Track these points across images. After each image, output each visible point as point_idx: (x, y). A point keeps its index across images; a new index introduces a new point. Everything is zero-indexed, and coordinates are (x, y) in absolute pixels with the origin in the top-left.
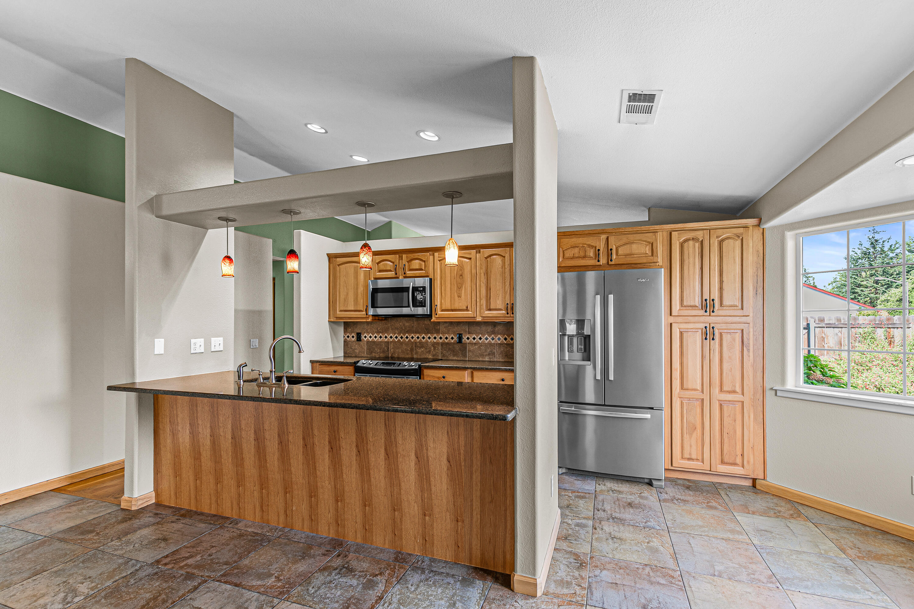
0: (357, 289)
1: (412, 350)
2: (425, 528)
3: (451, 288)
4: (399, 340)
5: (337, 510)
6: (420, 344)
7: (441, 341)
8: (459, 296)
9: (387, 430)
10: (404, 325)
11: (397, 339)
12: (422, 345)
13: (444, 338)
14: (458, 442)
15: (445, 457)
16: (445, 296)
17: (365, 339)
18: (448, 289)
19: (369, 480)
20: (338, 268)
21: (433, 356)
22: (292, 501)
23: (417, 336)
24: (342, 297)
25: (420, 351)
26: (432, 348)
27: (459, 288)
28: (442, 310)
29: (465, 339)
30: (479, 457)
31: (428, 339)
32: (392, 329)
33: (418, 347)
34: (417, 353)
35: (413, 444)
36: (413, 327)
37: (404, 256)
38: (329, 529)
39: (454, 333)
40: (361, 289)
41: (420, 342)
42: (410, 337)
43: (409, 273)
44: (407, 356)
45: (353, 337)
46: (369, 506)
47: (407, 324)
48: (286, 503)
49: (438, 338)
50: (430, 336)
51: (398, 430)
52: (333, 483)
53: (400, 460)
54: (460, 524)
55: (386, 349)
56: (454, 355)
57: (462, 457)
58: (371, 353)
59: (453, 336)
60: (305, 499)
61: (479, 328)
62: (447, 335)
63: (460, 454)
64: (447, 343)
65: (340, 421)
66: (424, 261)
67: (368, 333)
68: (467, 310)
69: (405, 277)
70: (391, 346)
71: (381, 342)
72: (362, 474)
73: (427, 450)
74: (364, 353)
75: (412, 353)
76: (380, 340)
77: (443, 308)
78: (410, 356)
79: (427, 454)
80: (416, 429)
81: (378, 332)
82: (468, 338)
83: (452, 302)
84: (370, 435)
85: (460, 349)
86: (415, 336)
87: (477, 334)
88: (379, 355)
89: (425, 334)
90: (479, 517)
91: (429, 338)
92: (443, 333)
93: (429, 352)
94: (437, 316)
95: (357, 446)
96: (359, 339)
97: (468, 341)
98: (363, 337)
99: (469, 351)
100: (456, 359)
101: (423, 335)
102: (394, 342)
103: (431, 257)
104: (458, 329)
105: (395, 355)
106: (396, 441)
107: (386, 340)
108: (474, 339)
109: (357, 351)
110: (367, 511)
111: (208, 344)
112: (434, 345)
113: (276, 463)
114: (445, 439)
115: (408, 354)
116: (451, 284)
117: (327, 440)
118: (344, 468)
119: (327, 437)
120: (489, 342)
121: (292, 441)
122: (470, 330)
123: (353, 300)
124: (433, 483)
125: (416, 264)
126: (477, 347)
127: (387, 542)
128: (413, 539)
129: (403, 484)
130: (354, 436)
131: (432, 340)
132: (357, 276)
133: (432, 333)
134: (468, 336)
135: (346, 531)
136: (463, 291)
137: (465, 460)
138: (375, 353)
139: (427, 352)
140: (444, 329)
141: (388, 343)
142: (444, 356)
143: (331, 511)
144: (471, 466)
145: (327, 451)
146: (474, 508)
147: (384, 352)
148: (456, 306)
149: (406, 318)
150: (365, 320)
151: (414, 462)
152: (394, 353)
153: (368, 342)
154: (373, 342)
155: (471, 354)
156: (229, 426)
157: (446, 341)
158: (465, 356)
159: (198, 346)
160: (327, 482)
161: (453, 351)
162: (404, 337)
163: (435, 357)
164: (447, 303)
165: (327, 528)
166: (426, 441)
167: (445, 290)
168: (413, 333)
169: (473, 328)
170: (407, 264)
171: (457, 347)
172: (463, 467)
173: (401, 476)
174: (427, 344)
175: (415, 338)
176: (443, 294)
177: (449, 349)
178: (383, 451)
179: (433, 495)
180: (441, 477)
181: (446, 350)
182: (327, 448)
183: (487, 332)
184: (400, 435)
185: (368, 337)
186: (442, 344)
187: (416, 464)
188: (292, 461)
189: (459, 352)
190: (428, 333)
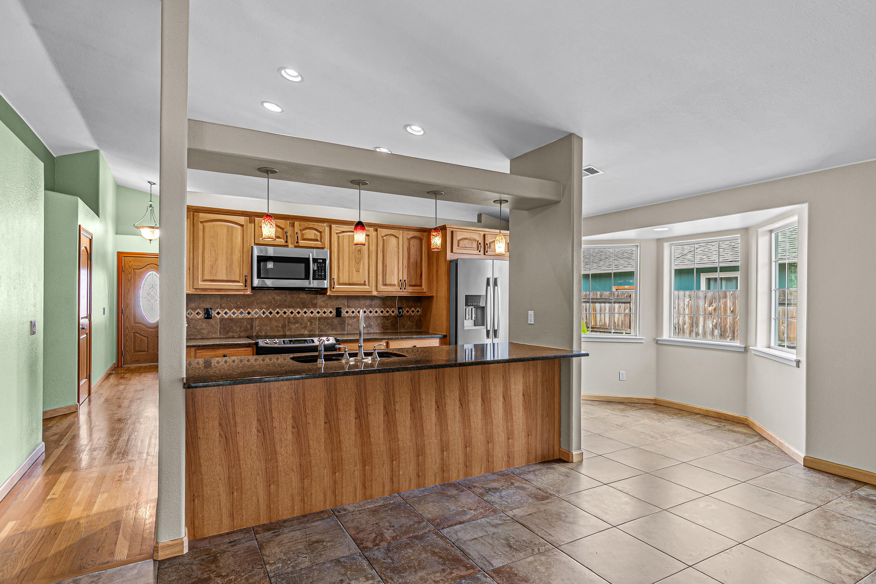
0: (232, 254)
1: (284, 326)
2: (509, 448)
3: (349, 262)
4: (267, 316)
5: (442, 459)
6: (294, 319)
7: (318, 315)
8: (358, 271)
9: (483, 382)
10: (274, 299)
11: (265, 315)
12: (296, 321)
13: (321, 312)
14: (529, 381)
15: (521, 393)
16: (343, 270)
17: (218, 316)
18: (346, 263)
19: (470, 425)
20: (201, 226)
21: (310, 331)
22: (399, 466)
23: (290, 311)
25: (294, 327)
26: (309, 323)
27: (358, 263)
28: (339, 284)
29: (344, 313)
30: (540, 388)
31: (303, 314)
32: (258, 304)
33: (292, 323)
34: (290, 330)
35: (502, 388)
36: (285, 301)
37: (297, 224)
38: (435, 478)
39: (332, 307)
40: (237, 255)
41: (295, 318)
42: (281, 313)
43: (302, 243)
44: (278, 334)
45: (198, 314)
46: (469, 447)
47: (278, 298)
48: (392, 471)
49: (315, 312)
50: (307, 311)
51: (491, 380)
52: (439, 437)
53: (492, 403)
54: (530, 437)
55: (249, 326)
56: (332, 330)
57: (531, 390)
58: (228, 332)
59: (332, 310)
60: (412, 460)
61: (358, 302)
62: (325, 310)
63: (530, 389)
64: (326, 318)
65: (446, 381)
66: (320, 232)
67: (223, 308)
68: (364, 284)
69: (296, 247)
70: (256, 323)
71: (241, 319)
72: (464, 422)
73: (510, 391)
74: (215, 333)
75: (284, 330)
76: (240, 316)
77: (341, 282)
78: (281, 333)
79: (510, 394)
80: (503, 377)
81: (238, 308)
82: (347, 312)
83: (350, 276)
84: (470, 389)
85: (339, 323)
86: (288, 311)
87: (356, 308)
88: (239, 334)
89: (300, 308)
90: (540, 428)
91: (305, 313)
92: (321, 307)
93: (305, 327)
94: (334, 290)
95: (460, 400)
96: (208, 316)
97: (347, 315)
98: (215, 313)
99: (348, 324)
100: (335, 333)
101: (298, 310)
102: (260, 318)
103: (327, 229)
104: (337, 303)
105: (262, 333)
106: (489, 389)
107: (249, 316)
108: (353, 312)
109: (205, 332)
110: (468, 451)
112: (310, 320)
113: (381, 435)
114: (521, 380)
115: (278, 331)
116: (349, 258)
117: (434, 401)
118: (449, 421)
119: (434, 398)
120: (368, 315)
121: (398, 410)
122: (349, 304)
123: (224, 267)
124: (514, 414)
125: (311, 234)
126: (355, 320)
127: (483, 469)
128: (501, 459)
129: (494, 421)
130: (458, 392)
131: (309, 314)
132: (232, 239)
133: (308, 308)
134: (347, 310)
135: (451, 475)
136: (361, 266)
137: (533, 393)
138: (233, 332)
139: (303, 328)
140: (322, 303)
141: (252, 319)
142: (321, 331)
143: (437, 462)
144: (537, 396)
145: (434, 411)
146: (538, 423)
147: (246, 330)
148: (354, 280)
149: (277, 291)
151: (502, 402)
152: (260, 330)
153: (222, 319)
154: (231, 319)
155: (349, 327)
157: (324, 315)
158: (344, 330)
160: (434, 438)
161: (332, 326)
162: (274, 312)
163: (311, 333)
164: (344, 277)
165: (433, 478)
166: (510, 385)
167: (343, 264)
168: (286, 308)
169: (351, 302)
170: (299, 232)
171: (336, 321)
172: (532, 398)
173: (493, 415)
174: (303, 320)
175: (288, 313)
176: (341, 268)
177: (328, 324)
178: (480, 399)
179: (514, 423)
180: (519, 408)
181: (323, 325)
182: (434, 408)
183: (365, 306)
184: (493, 384)
185: (222, 313)
186: (320, 319)
187: (503, 403)
188: (399, 428)
189: (337, 326)
190: (304, 307)
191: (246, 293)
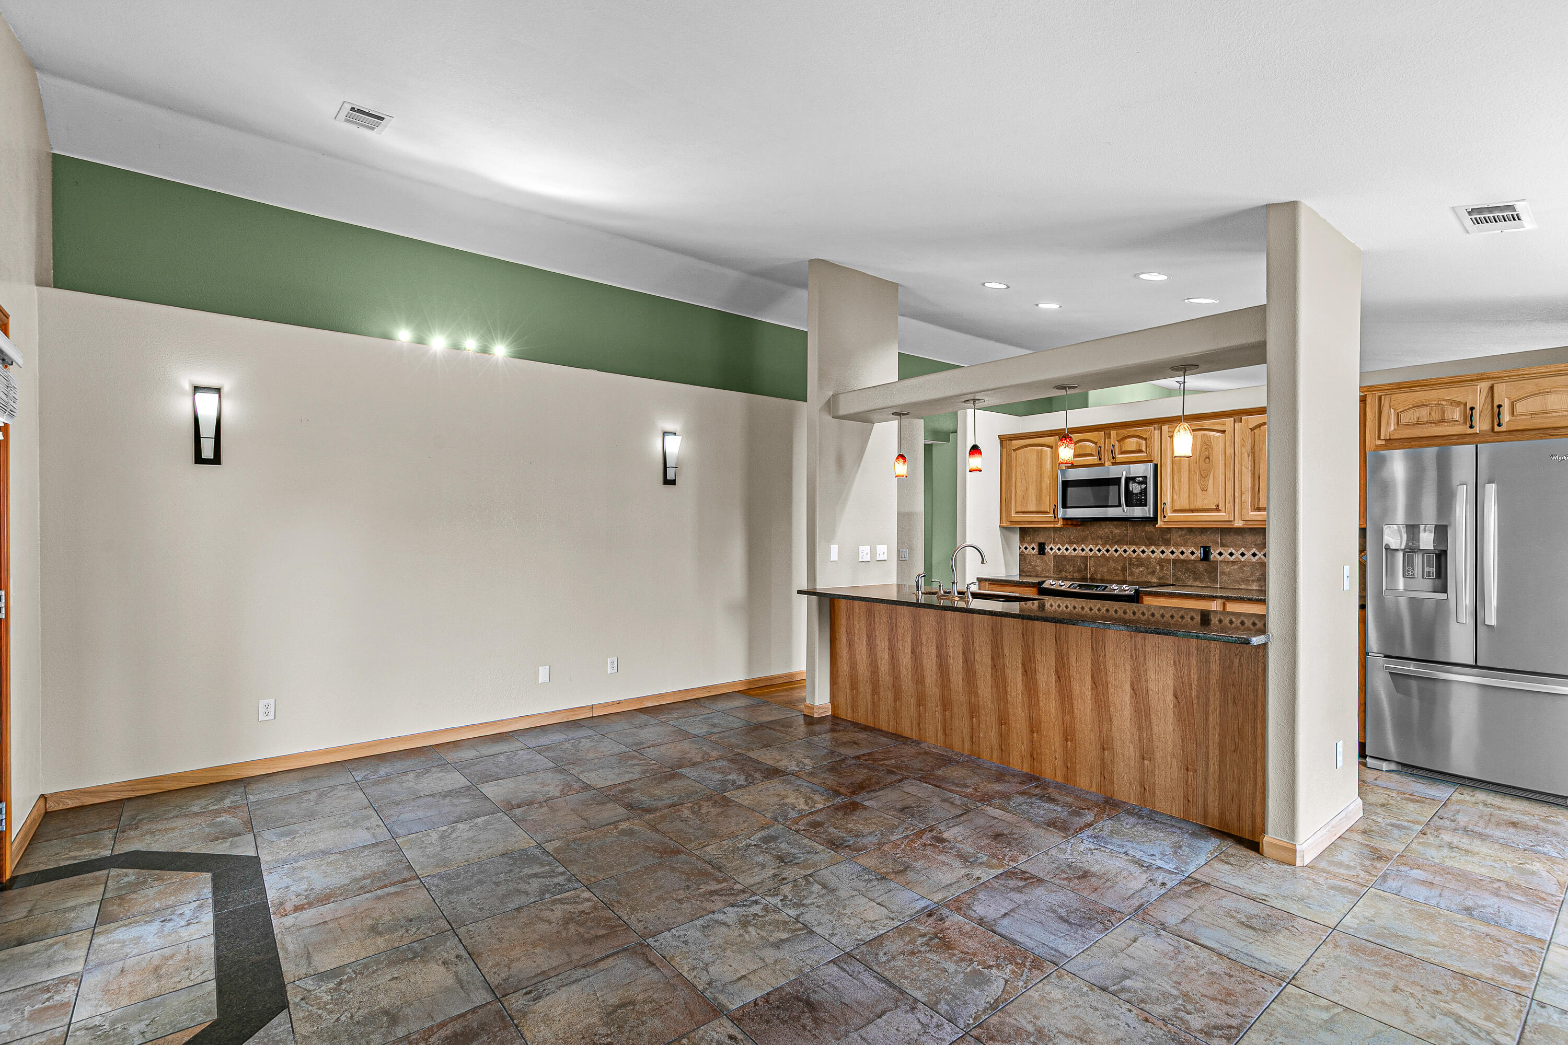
0: (1041, 482)
1: (1124, 569)
2: (1144, 773)
3: (1189, 477)
4: (1103, 554)
5: (1032, 742)
6: (1137, 561)
7: (1172, 557)
8: (1204, 490)
9: (1094, 655)
10: (1112, 532)
11: (1101, 553)
12: (1140, 562)
13: (1177, 553)
14: (1189, 675)
15: (1171, 692)
16: (1180, 489)
17: (1051, 553)
18: (1185, 478)
19: (1072, 712)
20: (1013, 454)
21: (1160, 579)
22: (979, 726)
23: (1132, 549)
24: (1019, 493)
25: (1137, 571)
26: (1158, 568)
27: (1204, 476)
28: (1175, 511)
29: (1214, 555)
30: (1217, 694)
31: (1150, 554)
32: (1092, 538)
33: (1134, 565)
34: (1132, 574)
35: (1129, 673)
36: (1126, 535)
37: (1113, 433)
38: (1022, 762)
39: (1196, 545)
40: (1047, 481)
41: (1138, 558)
42: (1121, 551)
43: (1120, 457)
44: (1117, 578)
45: (1033, 549)
46: (1072, 741)
47: (1117, 531)
48: (972, 729)
49: (1168, 552)
50: (1155, 549)
51: (1109, 655)
52: (1027, 711)
53: (1111, 691)
54: (1191, 773)
55: (1083, 566)
56: (1195, 580)
57: (1194, 692)
58: (1061, 571)
59: (1194, 551)
60: (994, 726)
61: (1240, 538)
62: (1183, 549)
63: (1191, 689)
64: (1184, 561)
65: (1036, 641)
66: (1145, 439)
67: (1056, 543)
68: (1217, 509)
69: (1114, 464)
70: (1091, 563)
71: (1075, 556)
72: (1062, 703)
73: (1147, 681)
74: (1049, 571)
75: (1124, 574)
76: (1074, 553)
77: (1177, 507)
78: (1121, 578)
79: (1147, 687)
80: (1131, 655)
81: (1071, 543)
82: (1220, 554)
83: (1192, 498)
84: (1073, 659)
85: (1206, 570)
86: (1130, 548)
87: (1237, 547)
88: (1072, 575)
89: (1145, 546)
90: (1217, 767)
91: (1153, 552)
92: (1177, 545)
93: (1153, 573)
94: (1166, 520)
95: (1056, 671)
96: (1042, 549)
97: (1220, 558)
98: (1047, 549)
99: (1223, 573)
100: (1200, 585)
101: (1143, 548)
102: (1095, 556)
103: (1157, 433)
104: (1204, 540)
105: (1098, 574)
106: (1105, 668)
107: (1083, 554)
108: (1231, 554)
109: (1039, 569)
110: (1069, 747)
111: (873, 552)
112: (1161, 562)
113: (961, 683)
114: (1171, 669)
115: (1117, 575)
116: (1189, 471)
117: (1020, 661)
118: (1041, 695)
119: (1020, 658)
120: (1260, 561)
121: (979, 660)
122: (1224, 541)
123: (1034, 498)
124: (1154, 721)
125: (1132, 443)
126: (1236, 567)
127: (1094, 785)
128: (1128, 785)
129: (1114, 719)
130: (1053, 659)
131: (1158, 554)
132: (1041, 464)
133: (1157, 545)
134: (1220, 550)
135: (1043, 768)
136: (1211, 482)
137: (1198, 697)
138: (1066, 572)
139: (1149, 573)
140: (1179, 539)
141: (1086, 558)
142: (1177, 579)
143: (1025, 742)
144: (1207, 704)
145: (1020, 674)
146: (1211, 756)
147: (1079, 571)
148: (1199, 504)
149: (1116, 523)
150: (1052, 526)
151: (1129, 695)
152: (1096, 572)
153: (1055, 556)
154: (1064, 557)
155: (1225, 578)
156: (909, 640)
157: (1182, 557)
158: (1215, 581)
159: (865, 554)
160: (1020, 709)
161: (1194, 573)
162: (1112, 550)
163: (1162, 581)
164: (1182, 500)
165: (1020, 761)
166: (1145, 670)
167: (1180, 481)
168: (1127, 545)
169: (1228, 539)
170: (1117, 444)
171: (1201, 567)
172: (1195, 706)
173: (1112, 709)
174: (1149, 562)
175: (1130, 551)
176: (1176, 487)
177: (1188, 570)
178: (1088, 679)
179: (1154, 736)
180: (1165, 715)
181: (1181, 571)
182: (1020, 671)
183: (1255, 545)
184: (1111, 662)
185: (1055, 549)
186: (1175, 562)
187: (1131, 697)
188: (978, 682)
189: (1203, 575)
190: (1151, 545)
191: (1056, 526)
